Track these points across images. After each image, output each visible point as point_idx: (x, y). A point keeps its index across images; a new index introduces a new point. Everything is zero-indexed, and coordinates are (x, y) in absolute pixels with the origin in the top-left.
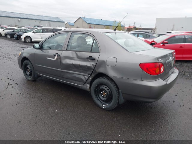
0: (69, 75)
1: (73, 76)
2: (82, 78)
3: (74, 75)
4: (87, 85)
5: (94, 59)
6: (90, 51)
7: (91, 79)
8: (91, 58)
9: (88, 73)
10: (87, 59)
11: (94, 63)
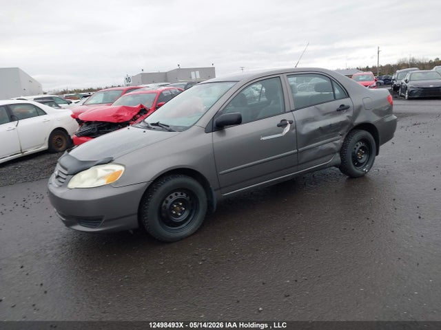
0: (311, 154)
1: (318, 150)
2: (331, 147)
4: (338, 155)
5: (347, 108)
6: (333, 99)
7: (342, 142)
8: (343, 108)
9: (340, 133)
10: (338, 110)
11: (350, 114)
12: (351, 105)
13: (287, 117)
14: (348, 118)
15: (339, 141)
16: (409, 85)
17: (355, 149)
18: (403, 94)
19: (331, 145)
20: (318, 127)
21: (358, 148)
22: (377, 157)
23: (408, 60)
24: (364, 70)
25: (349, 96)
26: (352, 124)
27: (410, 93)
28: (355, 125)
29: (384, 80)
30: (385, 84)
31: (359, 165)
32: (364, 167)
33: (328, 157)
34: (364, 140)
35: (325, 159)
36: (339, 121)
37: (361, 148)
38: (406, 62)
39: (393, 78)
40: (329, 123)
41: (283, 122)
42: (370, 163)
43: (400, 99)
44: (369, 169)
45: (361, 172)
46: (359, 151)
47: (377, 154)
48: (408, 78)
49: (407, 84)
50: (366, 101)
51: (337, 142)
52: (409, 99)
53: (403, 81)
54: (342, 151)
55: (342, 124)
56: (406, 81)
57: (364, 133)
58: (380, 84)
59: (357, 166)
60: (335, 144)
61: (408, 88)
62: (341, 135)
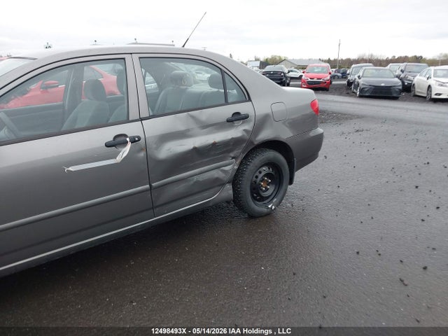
0: (181, 188)
1: (192, 182)
2: (216, 176)
3: (195, 178)
4: (229, 187)
5: (246, 117)
6: (224, 102)
7: (236, 167)
8: (237, 118)
9: (232, 155)
10: (229, 121)
11: (248, 126)
12: (251, 113)
13: (131, 129)
14: (245, 133)
15: (230, 167)
16: (361, 81)
17: (257, 177)
18: (355, 91)
19: (216, 174)
20: (192, 147)
21: (260, 176)
22: (289, 187)
23: (367, 56)
24: (325, 61)
25: (250, 100)
26: (252, 143)
27: (362, 90)
28: (256, 143)
29: (342, 74)
30: (342, 77)
31: (262, 199)
32: (269, 203)
33: (212, 191)
34: (272, 164)
35: (205, 194)
36: (230, 137)
37: (266, 175)
38: (365, 58)
39: (348, 72)
40: (212, 141)
41: (119, 139)
42: (280, 196)
43: (351, 96)
44: (278, 205)
45: (264, 210)
46: (263, 180)
47: (291, 182)
48: (361, 74)
49: (360, 81)
50: (276, 108)
51: (227, 168)
52: (361, 96)
53: (356, 77)
54: (235, 180)
55: (235, 142)
56: (359, 77)
57: (271, 154)
58: (338, 77)
59: (259, 201)
60: (224, 171)
61: (360, 85)
62: (233, 158)
